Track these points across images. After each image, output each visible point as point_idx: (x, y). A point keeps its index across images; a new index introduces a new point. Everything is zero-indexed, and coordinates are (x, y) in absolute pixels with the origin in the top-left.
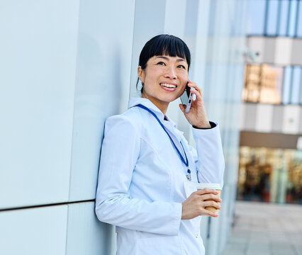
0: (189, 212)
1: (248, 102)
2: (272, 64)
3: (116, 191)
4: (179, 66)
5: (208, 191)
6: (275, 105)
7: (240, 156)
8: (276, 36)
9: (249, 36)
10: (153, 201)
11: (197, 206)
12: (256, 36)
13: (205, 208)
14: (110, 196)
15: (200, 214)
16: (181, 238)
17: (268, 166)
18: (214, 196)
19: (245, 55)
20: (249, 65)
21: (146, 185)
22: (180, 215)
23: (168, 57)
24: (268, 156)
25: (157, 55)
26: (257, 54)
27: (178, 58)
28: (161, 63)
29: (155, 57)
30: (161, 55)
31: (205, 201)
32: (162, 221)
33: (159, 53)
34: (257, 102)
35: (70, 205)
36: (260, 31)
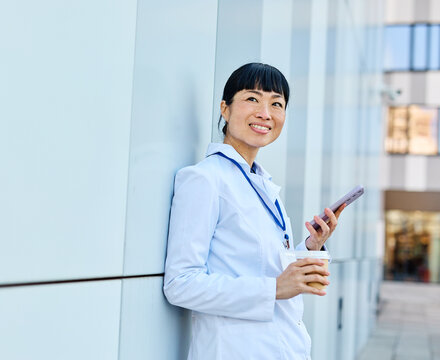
0: (286, 290)
1: (393, 154)
2: (422, 105)
3: (188, 265)
4: (274, 104)
5: (311, 262)
6: (429, 156)
7: (387, 222)
8: (426, 70)
9: (388, 73)
10: (238, 276)
11: (296, 282)
12: (400, 71)
13: (308, 284)
14: (181, 272)
15: (300, 292)
16: (276, 325)
17: (426, 234)
18: (318, 268)
19: (383, 94)
20: (392, 108)
21: (229, 256)
22: (273, 294)
23: (261, 91)
24: (425, 222)
25: (247, 88)
26: (399, 92)
27: (273, 93)
28: (251, 99)
29: (244, 90)
30: (253, 88)
31: (306, 274)
32: (250, 303)
33: (250, 87)
34: (406, 153)
35: (124, 280)
36: (405, 64)
